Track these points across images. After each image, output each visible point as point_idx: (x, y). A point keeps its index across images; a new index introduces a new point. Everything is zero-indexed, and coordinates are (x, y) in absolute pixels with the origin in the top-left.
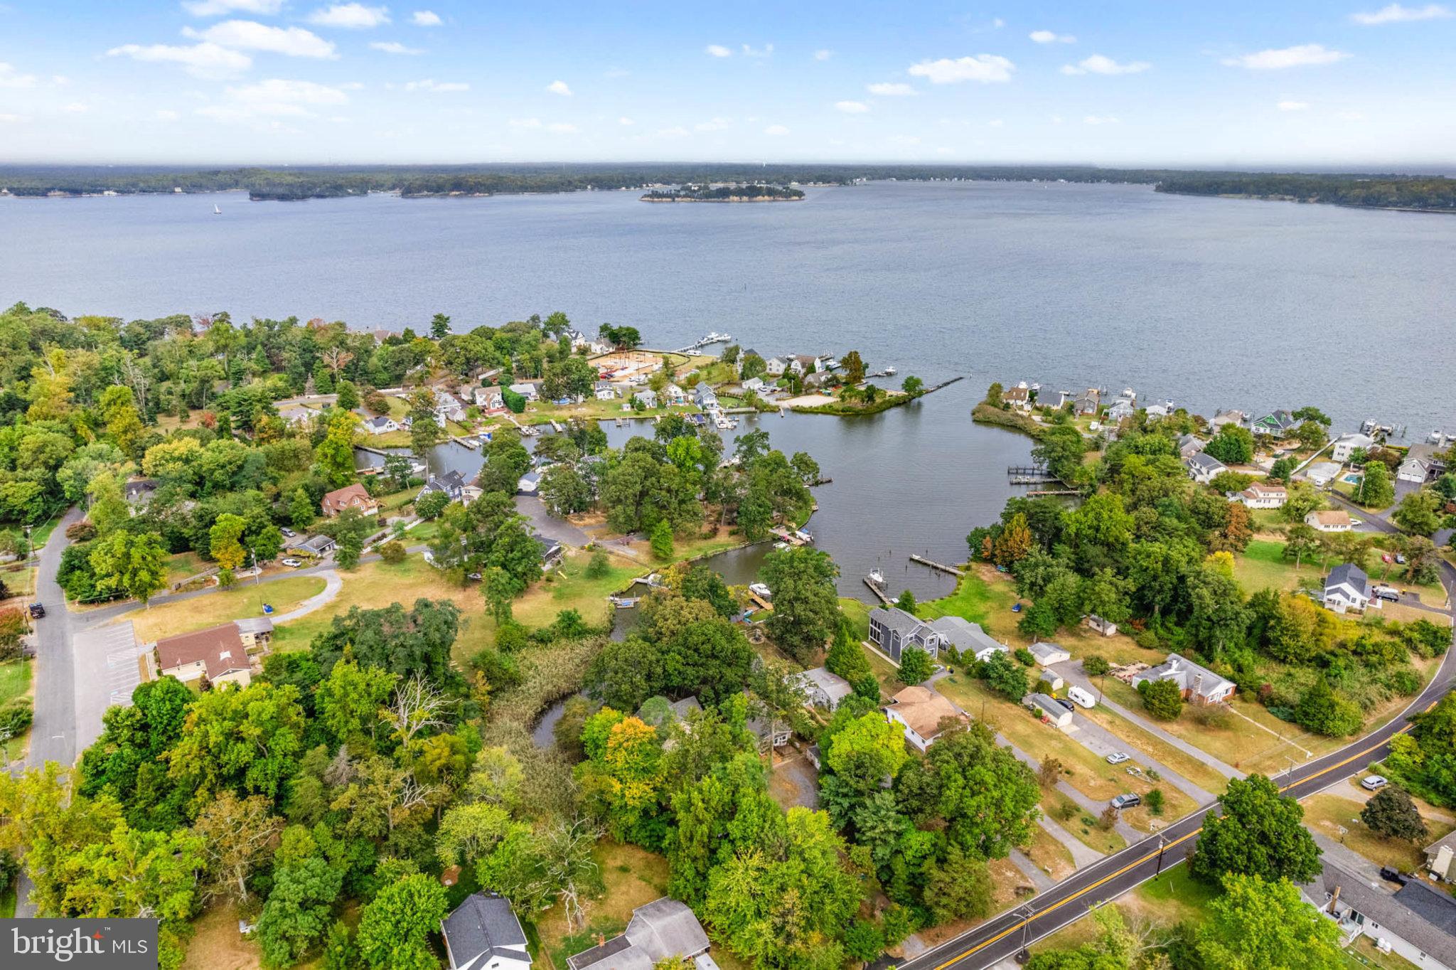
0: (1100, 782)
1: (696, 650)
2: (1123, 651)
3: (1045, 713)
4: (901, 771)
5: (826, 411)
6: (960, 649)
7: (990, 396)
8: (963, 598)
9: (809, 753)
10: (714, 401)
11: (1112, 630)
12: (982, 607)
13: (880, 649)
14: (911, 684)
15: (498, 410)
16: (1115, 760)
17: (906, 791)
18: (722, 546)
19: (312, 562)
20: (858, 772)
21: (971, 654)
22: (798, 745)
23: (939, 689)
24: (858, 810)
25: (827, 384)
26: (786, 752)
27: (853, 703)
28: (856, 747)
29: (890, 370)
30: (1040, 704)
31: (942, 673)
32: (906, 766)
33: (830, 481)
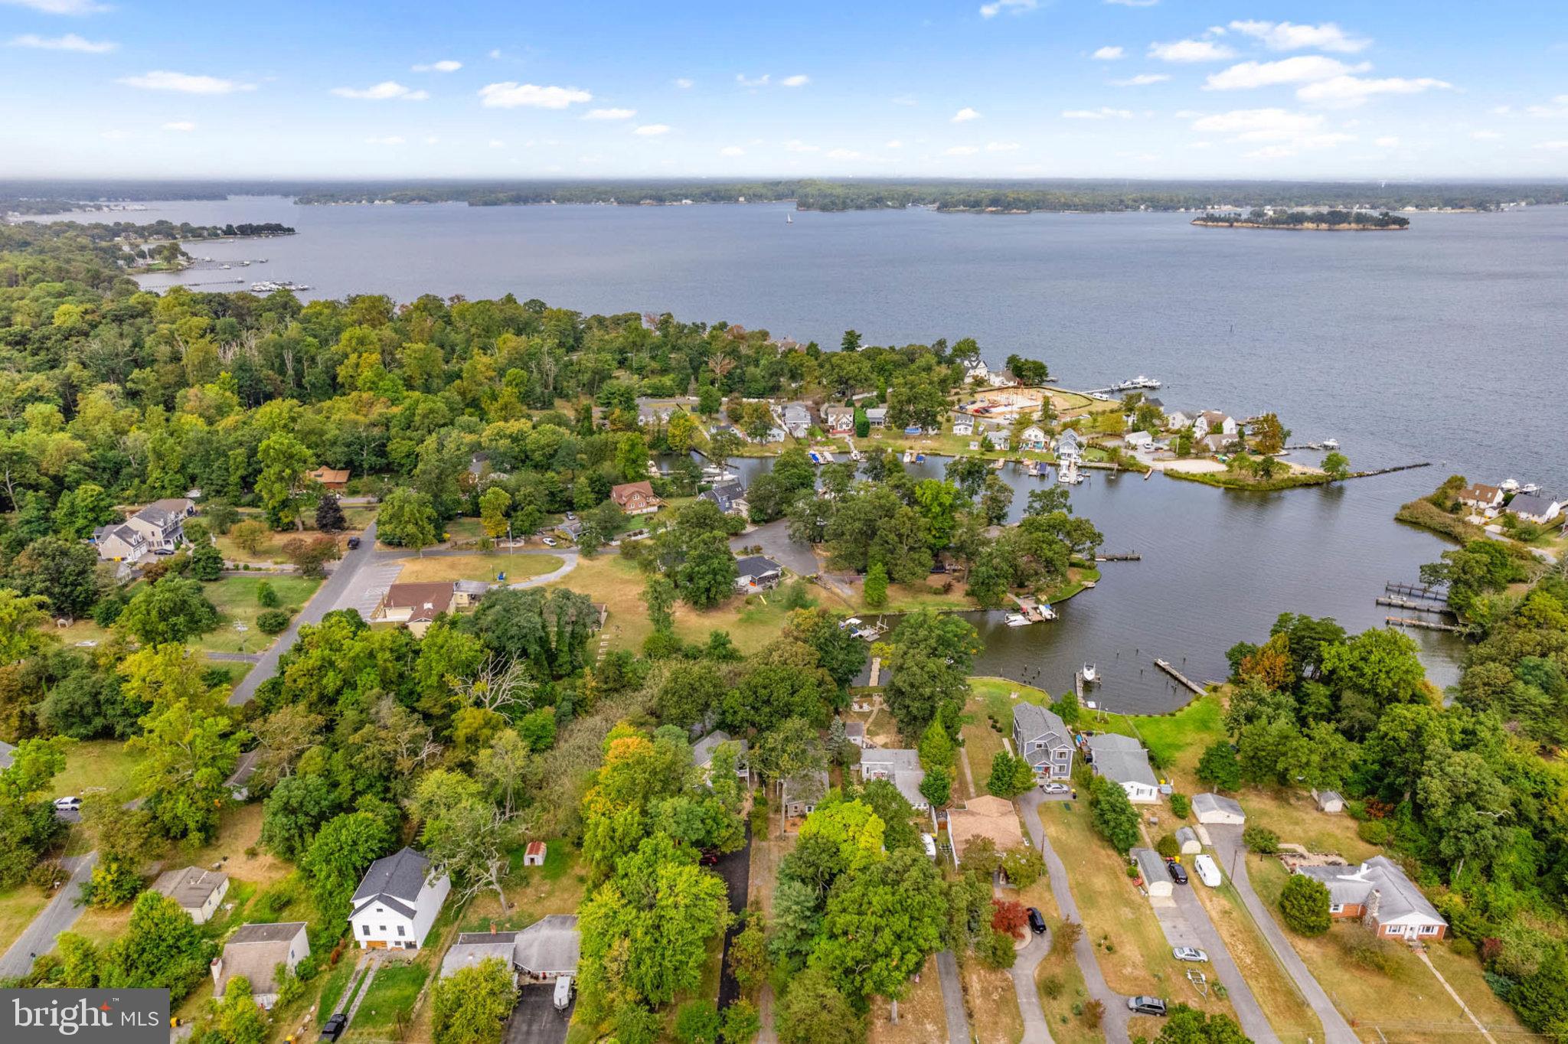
0: (1140, 973)
2: (1331, 835)
3: (1142, 873)
7: (1441, 491)
10: (1076, 451)
11: (1336, 805)
15: (845, 431)
16: (1182, 955)
19: (566, 544)
23: (1042, 810)
25: (1228, 449)
29: (1331, 443)
30: (1142, 861)
31: (1059, 798)
33: (1138, 559)
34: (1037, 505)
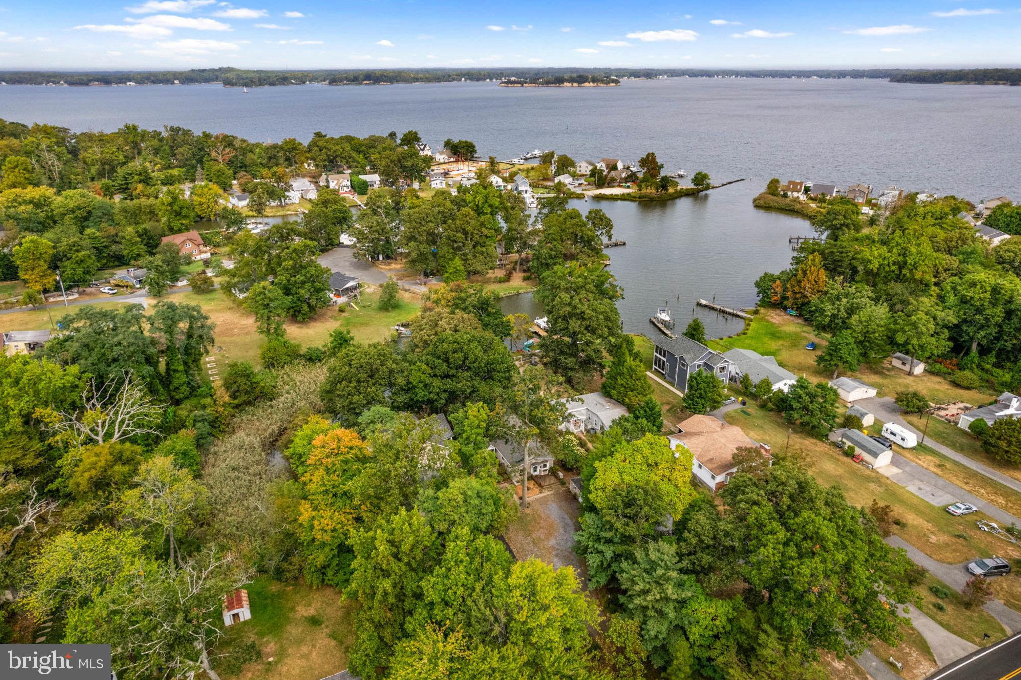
0: (943, 538)
1: (447, 360)
2: (937, 390)
3: (858, 451)
4: (687, 512)
5: (623, 198)
6: (755, 379)
7: (769, 187)
8: (752, 337)
9: (572, 485)
10: (528, 188)
11: (919, 369)
12: (773, 345)
13: (664, 379)
14: (700, 413)
15: (344, 192)
16: (960, 512)
17: (694, 541)
18: (515, 289)
19: (129, 290)
20: (627, 511)
21: (766, 384)
22: (561, 474)
23: (730, 420)
24: (624, 565)
25: (626, 180)
26: (545, 483)
27: (628, 425)
28: (627, 478)
29: (682, 173)
30: (851, 439)
31: (733, 405)
32: (693, 506)
33: (624, 244)
34: (545, 211)
